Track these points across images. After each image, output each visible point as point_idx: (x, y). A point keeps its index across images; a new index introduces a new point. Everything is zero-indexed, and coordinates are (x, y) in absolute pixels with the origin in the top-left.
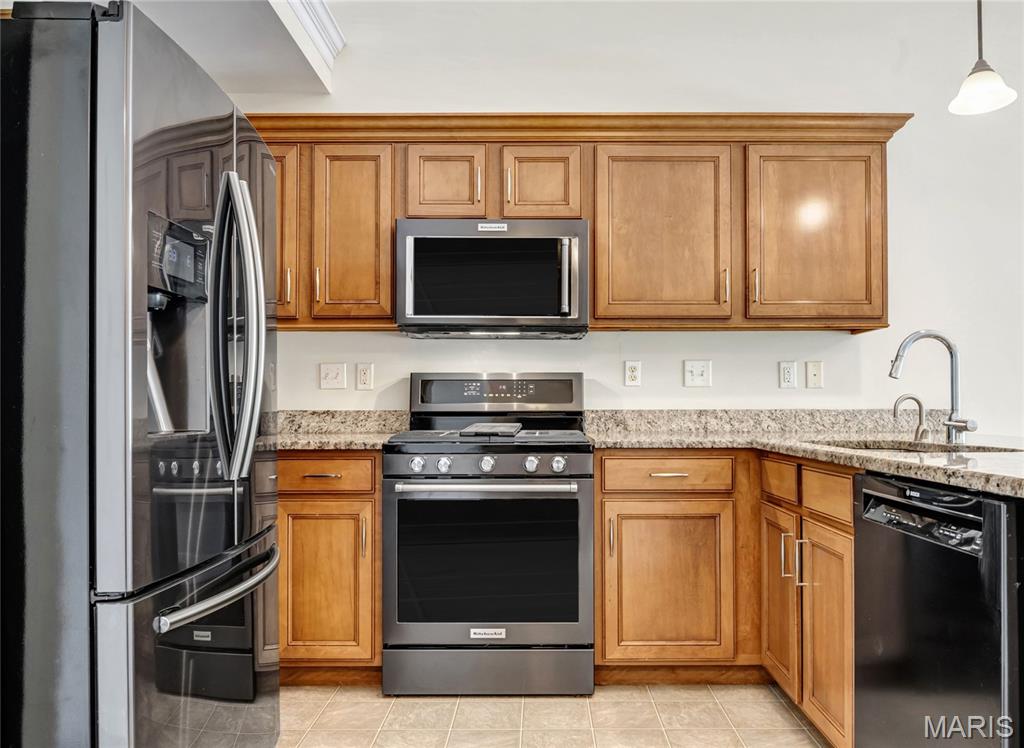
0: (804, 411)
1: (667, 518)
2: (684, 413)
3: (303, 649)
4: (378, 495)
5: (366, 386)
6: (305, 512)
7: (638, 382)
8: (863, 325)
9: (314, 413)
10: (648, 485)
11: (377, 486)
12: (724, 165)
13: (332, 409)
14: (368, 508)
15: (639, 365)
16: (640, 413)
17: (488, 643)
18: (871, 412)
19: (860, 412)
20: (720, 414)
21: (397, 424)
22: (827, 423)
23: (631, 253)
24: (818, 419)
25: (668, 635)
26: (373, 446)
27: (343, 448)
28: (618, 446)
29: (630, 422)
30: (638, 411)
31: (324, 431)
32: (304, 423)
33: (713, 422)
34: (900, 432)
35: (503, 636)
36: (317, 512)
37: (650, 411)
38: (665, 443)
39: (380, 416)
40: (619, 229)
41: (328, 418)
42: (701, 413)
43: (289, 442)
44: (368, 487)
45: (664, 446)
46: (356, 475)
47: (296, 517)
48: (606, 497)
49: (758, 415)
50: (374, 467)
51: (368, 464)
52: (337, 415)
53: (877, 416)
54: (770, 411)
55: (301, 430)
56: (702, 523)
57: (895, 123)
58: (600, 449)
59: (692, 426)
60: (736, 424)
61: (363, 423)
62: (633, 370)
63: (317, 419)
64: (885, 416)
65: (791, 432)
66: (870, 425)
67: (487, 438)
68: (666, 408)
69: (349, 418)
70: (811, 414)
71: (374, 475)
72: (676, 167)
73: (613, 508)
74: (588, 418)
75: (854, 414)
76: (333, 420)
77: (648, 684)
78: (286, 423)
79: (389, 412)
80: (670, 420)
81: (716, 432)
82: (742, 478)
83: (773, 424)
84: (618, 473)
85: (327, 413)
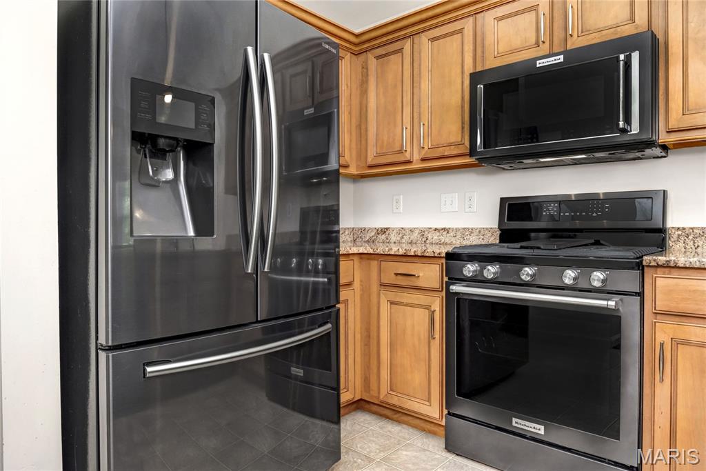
3: (396, 398)
4: (444, 293)
5: (472, 210)
6: (397, 300)
9: (436, 230)
13: (447, 227)
14: (437, 302)
21: (492, 239)
26: (439, 254)
27: (419, 254)
28: (672, 264)
31: (442, 242)
32: (430, 237)
35: (542, 432)
36: (405, 301)
39: (480, 232)
41: (445, 233)
43: (387, 249)
44: (438, 285)
46: (431, 275)
47: (393, 303)
50: (441, 270)
51: (437, 267)
52: (450, 231)
55: (428, 242)
58: (650, 266)
61: (468, 237)
63: (438, 234)
69: (458, 234)
74: (673, 235)
76: (448, 235)
78: (419, 236)
79: (487, 229)
85: (444, 229)
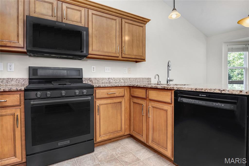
0: (128, 78)
1: (111, 104)
2: (105, 78)
4: (23, 106)
5: (11, 70)
7: (94, 71)
8: (142, 60)
10: (107, 96)
11: (22, 103)
12: (118, 22)
14: (18, 111)
15: (95, 67)
16: (96, 79)
17: (64, 146)
18: (139, 78)
19: (137, 78)
20: (113, 79)
21: (24, 82)
22: (132, 80)
23: (97, 39)
24: (131, 80)
25: (111, 132)
26: (20, 89)
28: (100, 87)
29: (93, 81)
30: (95, 78)
33: (111, 80)
34: (144, 82)
35: (69, 143)
37: (98, 78)
38: (111, 86)
39: (17, 80)
40: (94, 32)
42: (109, 78)
44: (18, 103)
45: (110, 86)
46: (13, 99)
48: (96, 100)
49: (120, 79)
50: (20, 97)
51: (18, 96)
53: (140, 79)
54: (122, 78)
56: (118, 104)
57: (147, 21)
58: (95, 87)
59: (107, 81)
60: (116, 81)
62: (94, 68)
64: (141, 79)
65: (126, 82)
66: (139, 81)
67: (62, 86)
68: (101, 77)
69: (4, 81)
70: (129, 79)
71: (20, 99)
72: (108, 20)
73: (98, 102)
74: (83, 79)
75: (136, 78)
77: (105, 144)
79: (21, 78)
80: (102, 80)
81: (112, 83)
82: (126, 93)
83: (123, 81)
84: (99, 93)
